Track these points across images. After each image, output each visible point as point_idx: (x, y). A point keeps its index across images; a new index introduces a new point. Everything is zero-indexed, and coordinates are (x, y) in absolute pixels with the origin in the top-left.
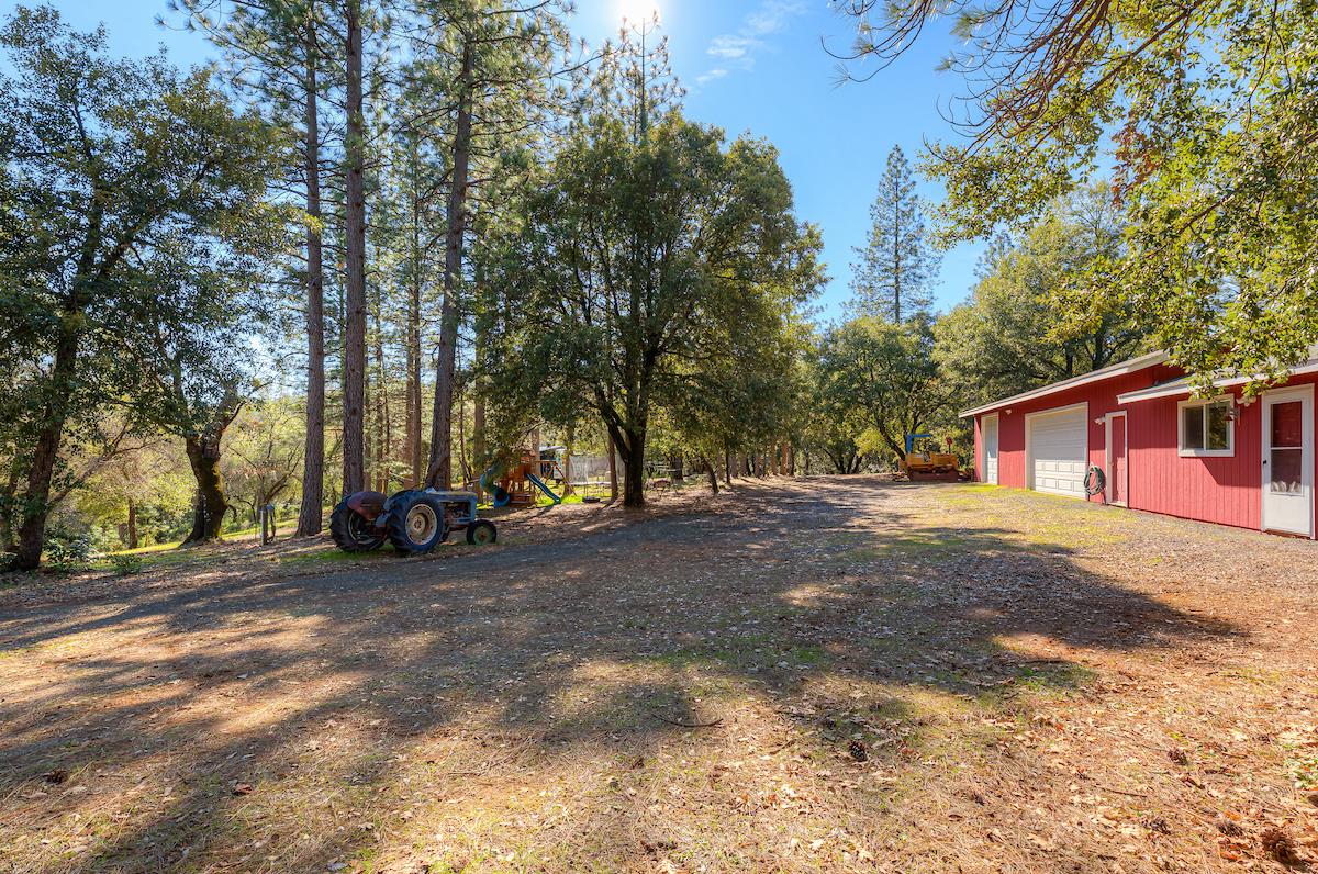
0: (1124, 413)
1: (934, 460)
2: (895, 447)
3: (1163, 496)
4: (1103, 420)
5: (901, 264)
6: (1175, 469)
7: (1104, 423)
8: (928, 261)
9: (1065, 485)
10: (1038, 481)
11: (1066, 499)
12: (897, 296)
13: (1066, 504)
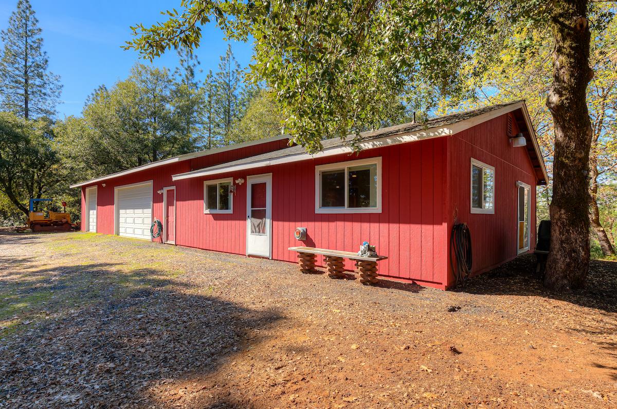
0: (174, 188)
1: (53, 216)
2: (23, 208)
3: (195, 237)
4: (162, 191)
5: (30, 82)
6: (202, 221)
7: (162, 194)
8: (52, 86)
9: (138, 232)
10: (121, 230)
11: (138, 241)
12: (26, 103)
13: (140, 245)
